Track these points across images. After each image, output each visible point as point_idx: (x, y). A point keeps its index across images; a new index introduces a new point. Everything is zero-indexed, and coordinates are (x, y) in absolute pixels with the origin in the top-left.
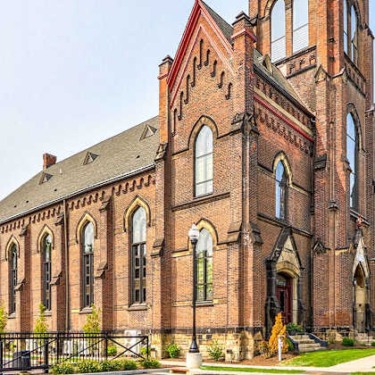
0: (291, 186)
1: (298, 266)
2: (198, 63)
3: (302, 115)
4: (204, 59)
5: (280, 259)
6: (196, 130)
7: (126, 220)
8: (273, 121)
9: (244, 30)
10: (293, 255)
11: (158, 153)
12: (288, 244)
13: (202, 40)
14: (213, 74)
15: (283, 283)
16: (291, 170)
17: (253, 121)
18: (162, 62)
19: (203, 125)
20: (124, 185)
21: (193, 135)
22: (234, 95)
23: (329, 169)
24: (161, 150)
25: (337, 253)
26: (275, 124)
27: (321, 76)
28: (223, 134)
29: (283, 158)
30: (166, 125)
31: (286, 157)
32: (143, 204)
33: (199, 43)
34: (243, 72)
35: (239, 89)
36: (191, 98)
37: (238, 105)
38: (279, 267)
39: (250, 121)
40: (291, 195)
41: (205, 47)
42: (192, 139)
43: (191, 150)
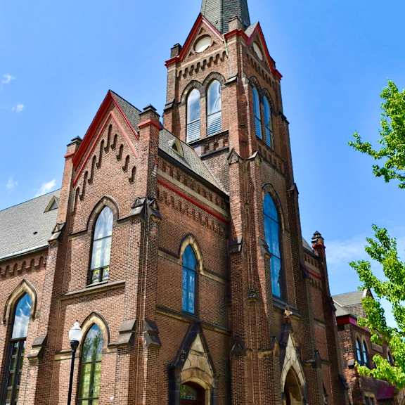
0: (202, 273)
1: (210, 373)
2: (105, 145)
3: (214, 195)
4: (112, 143)
5: (187, 365)
6: (97, 211)
7: (8, 308)
8: (180, 203)
9: (149, 121)
10: (205, 359)
11: (53, 233)
12: (198, 344)
13: (111, 126)
14: (119, 158)
15: (192, 397)
16: (201, 255)
17: (155, 206)
18: (70, 142)
19: (105, 206)
20: (12, 266)
21: (94, 216)
22: (137, 178)
23: (246, 253)
24: (57, 230)
25: (260, 355)
26: (183, 207)
27: (233, 159)
28: (124, 217)
29: (192, 241)
30: (66, 204)
31: (196, 241)
32: (29, 290)
33: (108, 128)
34: (147, 157)
35: (142, 173)
36: (95, 178)
37: (140, 189)
38: (185, 376)
39: (151, 205)
40: (203, 284)
41: (113, 132)
42: (92, 220)
43: (90, 231)
